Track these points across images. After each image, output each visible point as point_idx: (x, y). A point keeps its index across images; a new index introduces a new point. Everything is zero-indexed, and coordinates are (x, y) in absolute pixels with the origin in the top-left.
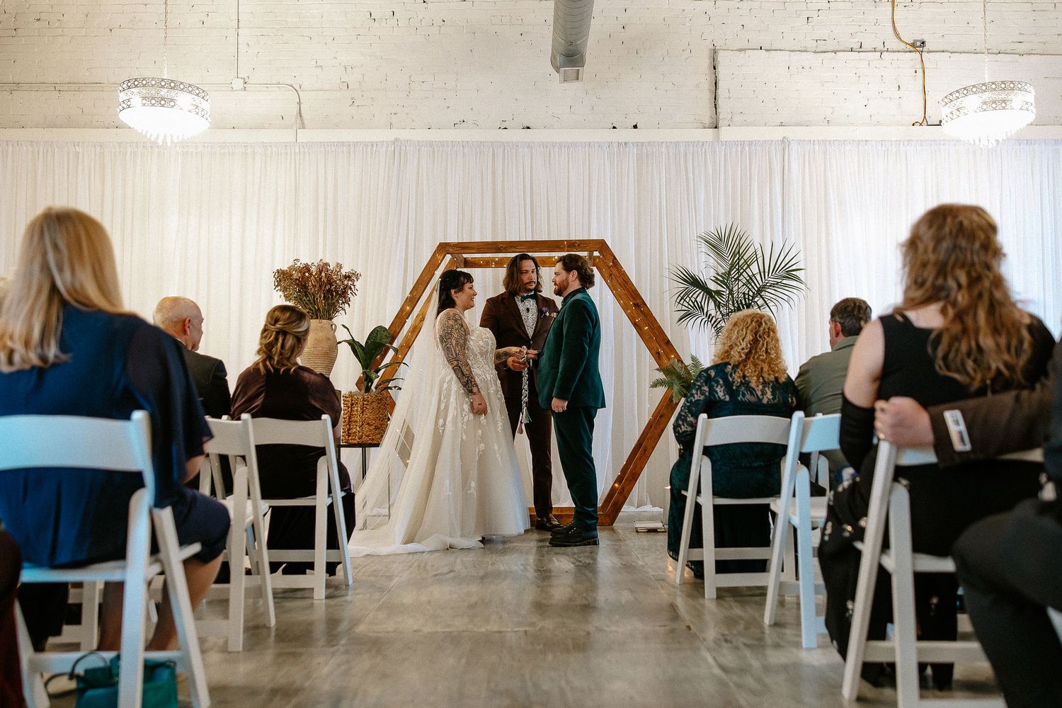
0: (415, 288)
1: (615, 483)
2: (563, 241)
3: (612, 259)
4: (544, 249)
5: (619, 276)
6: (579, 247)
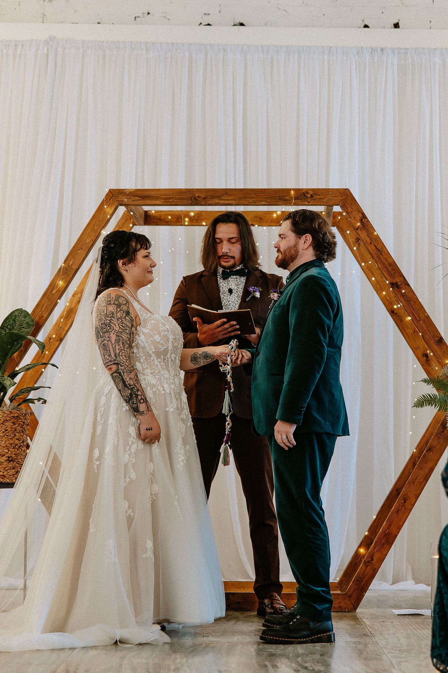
0: (72, 255)
2: (289, 190)
3: (360, 218)
4: (261, 201)
5: (370, 242)
6: (312, 200)
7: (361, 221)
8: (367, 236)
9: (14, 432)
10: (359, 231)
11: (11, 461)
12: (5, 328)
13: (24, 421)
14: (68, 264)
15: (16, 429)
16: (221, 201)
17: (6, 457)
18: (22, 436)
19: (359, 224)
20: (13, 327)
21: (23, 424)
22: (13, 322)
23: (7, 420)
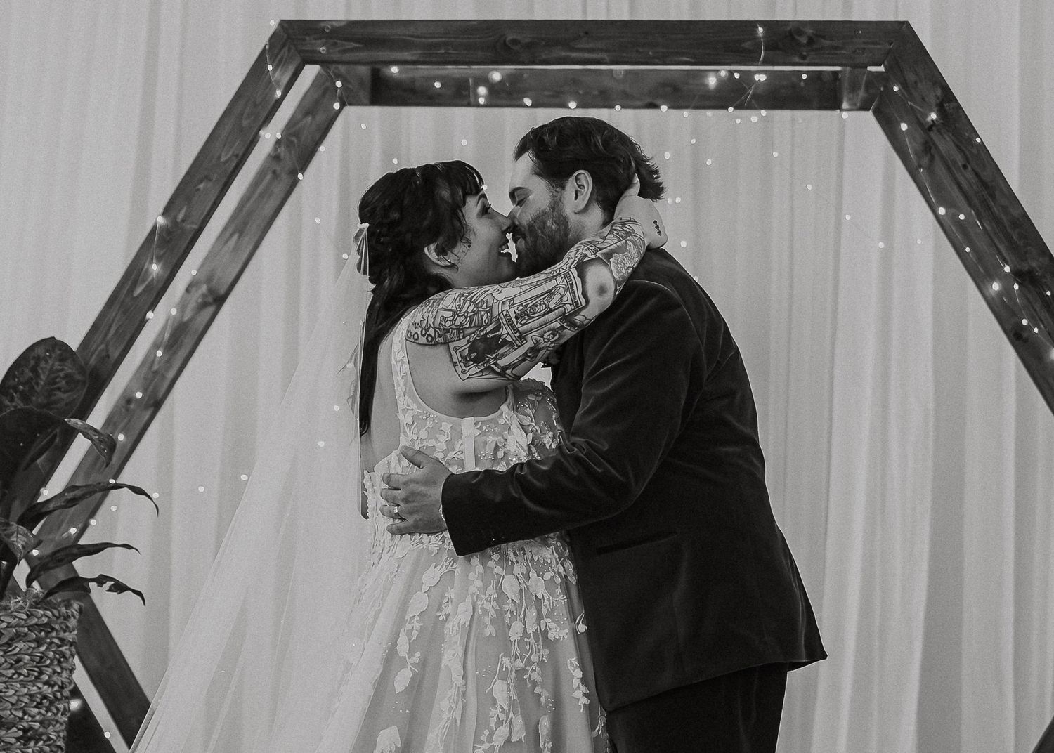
0: (182, 194)
2: (749, 26)
3: (938, 98)
4: (678, 54)
5: (963, 163)
6: (813, 50)
7: (941, 109)
8: (953, 147)
9: (39, 665)
10: (932, 134)
11: (30, 739)
12: (11, 391)
13: (62, 635)
14: (174, 221)
15: (41, 658)
16: (574, 55)
17: (19, 729)
18: (59, 673)
19: (933, 116)
20: (32, 388)
21: (60, 643)
22: (31, 374)
23: (20, 635)
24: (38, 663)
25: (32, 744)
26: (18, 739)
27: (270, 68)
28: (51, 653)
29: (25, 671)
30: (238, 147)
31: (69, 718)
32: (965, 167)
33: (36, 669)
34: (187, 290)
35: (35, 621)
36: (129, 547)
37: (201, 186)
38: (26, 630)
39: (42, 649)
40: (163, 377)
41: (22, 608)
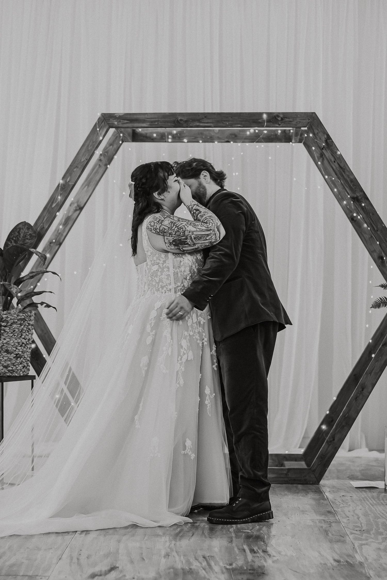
0: (69, 172)
1: (322, 424)
2: (261, 114)
3: (325, 138)
4: (236, 124)
5: (334, 160)
6: (283, 122)
7: (326, 142)
8: (331, 155)
10: (324, 151)
11: (18, 357)
12: (11, 240)
13: (29, 322)
14: (66, 181)
15: (22, 330)
16: (201, 124)
17: (14, 354)
18: (28, 335)
19: (324, 144)
20: (18, 238)
21: (28, 325)
22: (17, 234)
23: (15, 322)
24: (21, 332)
25: (19, 359)
26: (14, 357)
27: (98, 129)
28: (25, 328)
29: (16, 334)
30: (87, 157)
31: (32, 350)
32: (334, 162)
33: (20, 334)
34: (70, 205)
35: (19, 317)
36: (51, 292)
37: (75, 170)
38: (17, 320)
39: (22, 327)
40: (62, 235)
41: (15, 313)
